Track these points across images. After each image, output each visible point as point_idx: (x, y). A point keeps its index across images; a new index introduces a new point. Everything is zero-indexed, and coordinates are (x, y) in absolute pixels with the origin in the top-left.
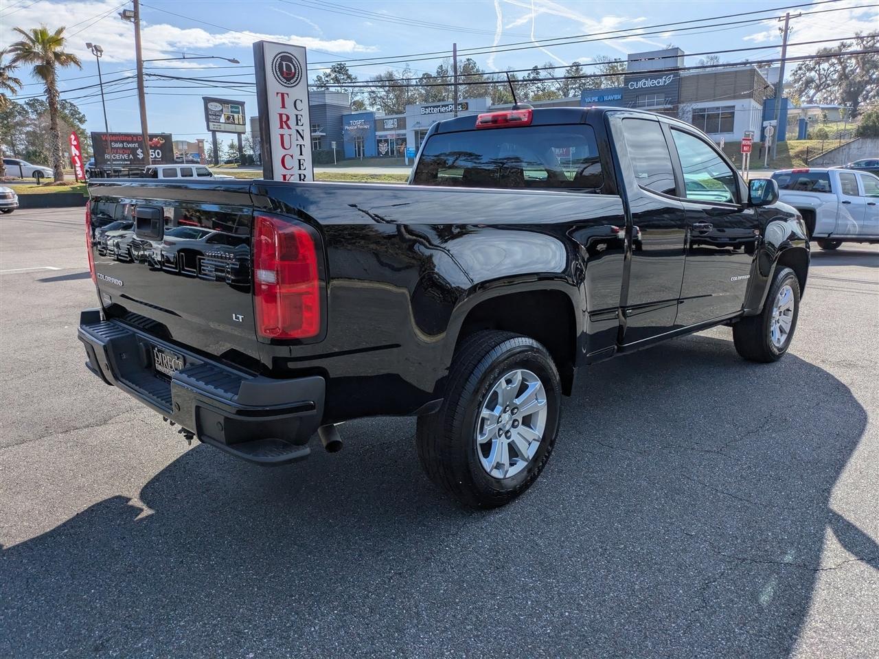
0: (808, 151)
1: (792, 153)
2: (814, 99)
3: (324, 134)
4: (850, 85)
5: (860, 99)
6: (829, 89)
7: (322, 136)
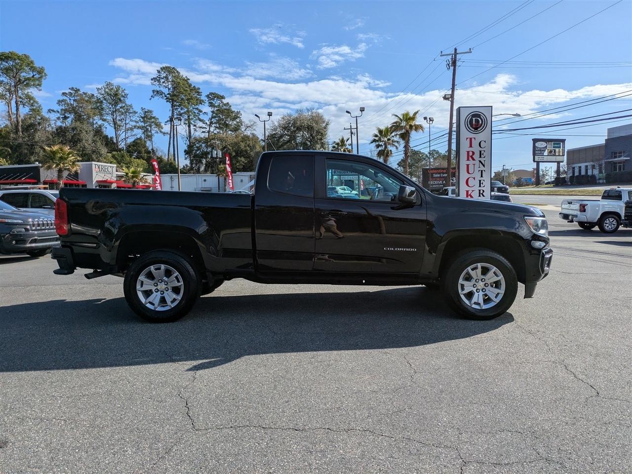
3: (629, 158)
7: (626, 160)
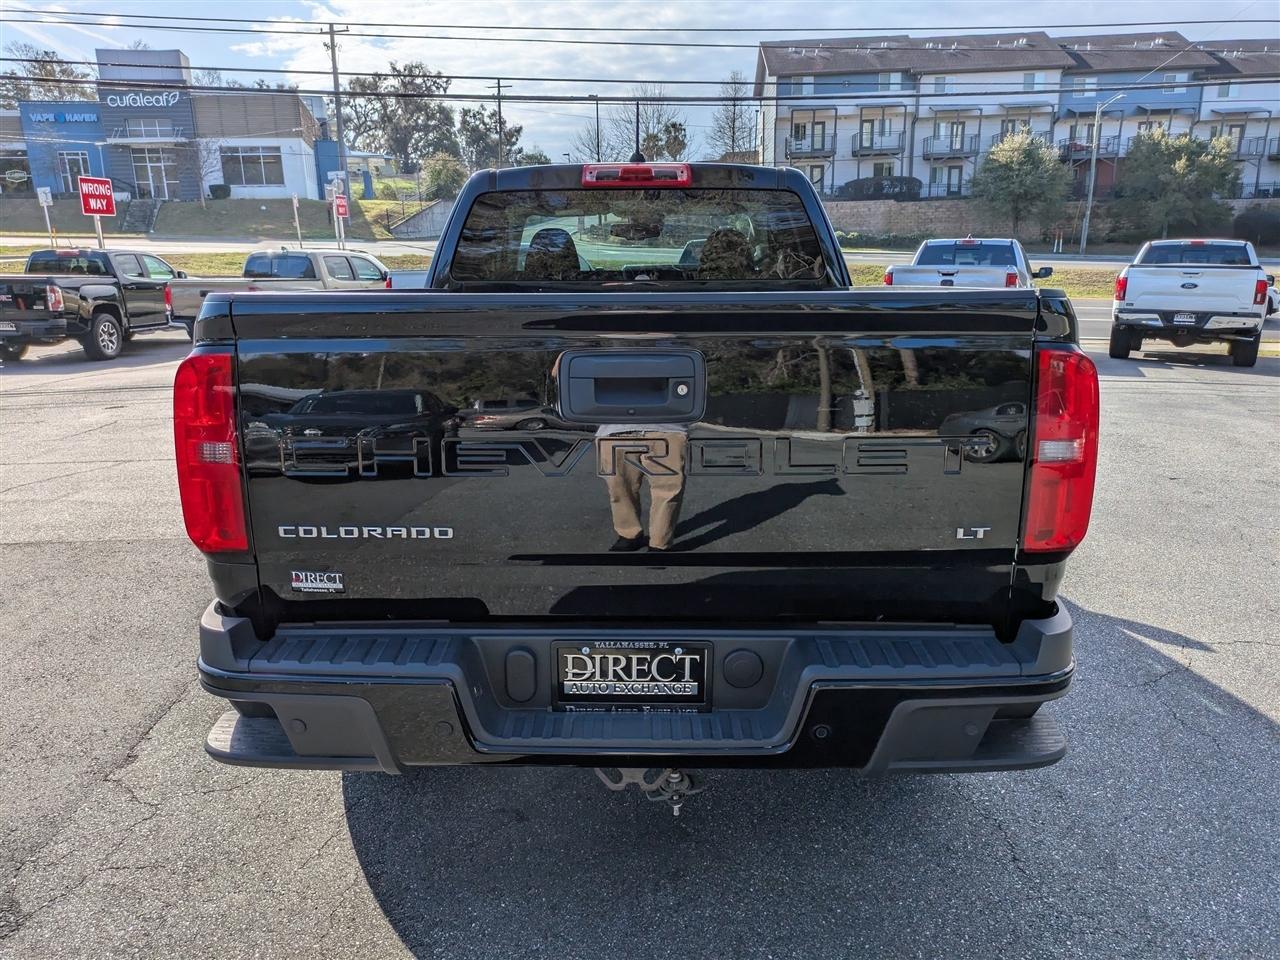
0: (388, 216)
1: (369, 217)
2: (356, 145)
4: (396, 129)
5: (410, 150)
6: (371, 133)
